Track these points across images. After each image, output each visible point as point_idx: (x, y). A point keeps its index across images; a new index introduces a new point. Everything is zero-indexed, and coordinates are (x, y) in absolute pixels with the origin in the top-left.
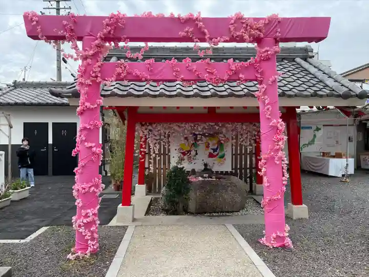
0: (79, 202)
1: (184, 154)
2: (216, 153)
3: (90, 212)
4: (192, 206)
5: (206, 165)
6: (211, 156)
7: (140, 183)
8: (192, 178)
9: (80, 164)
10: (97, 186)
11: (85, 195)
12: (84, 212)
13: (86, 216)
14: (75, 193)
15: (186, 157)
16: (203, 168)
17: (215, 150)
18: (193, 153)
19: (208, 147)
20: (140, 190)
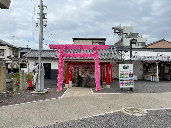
0: (59, 81)
1: (83, 73)
2: (91, 73)
3: (61, 82)
4: (83, 85)
5: (88, 76)
6: (90, 73)
7: (70, 81)
8: (84, 79)
9: (59, 73)
10: (62, 77)
11: (60, 79)
12: (60, 82)
13: (60, 83)
14: (58, 79)
15: (83, 74)
16: (87, 76)
17: (91, 72)
18: (85, 72)
19: (89, 71)
20: (70, 82)
